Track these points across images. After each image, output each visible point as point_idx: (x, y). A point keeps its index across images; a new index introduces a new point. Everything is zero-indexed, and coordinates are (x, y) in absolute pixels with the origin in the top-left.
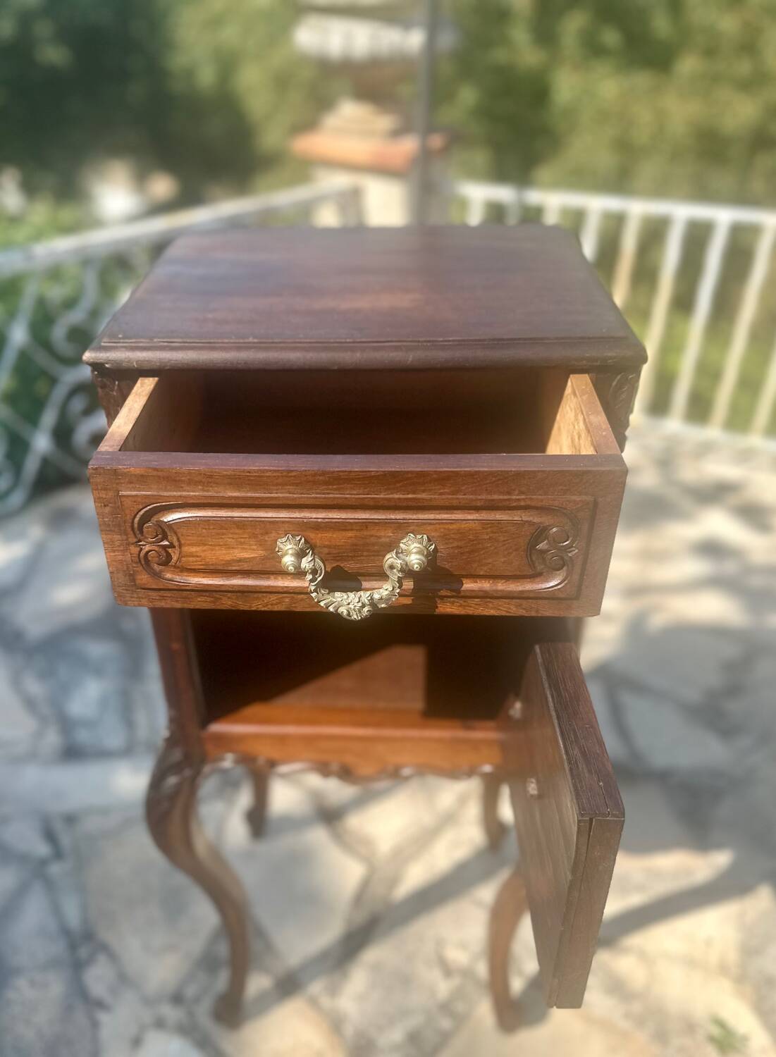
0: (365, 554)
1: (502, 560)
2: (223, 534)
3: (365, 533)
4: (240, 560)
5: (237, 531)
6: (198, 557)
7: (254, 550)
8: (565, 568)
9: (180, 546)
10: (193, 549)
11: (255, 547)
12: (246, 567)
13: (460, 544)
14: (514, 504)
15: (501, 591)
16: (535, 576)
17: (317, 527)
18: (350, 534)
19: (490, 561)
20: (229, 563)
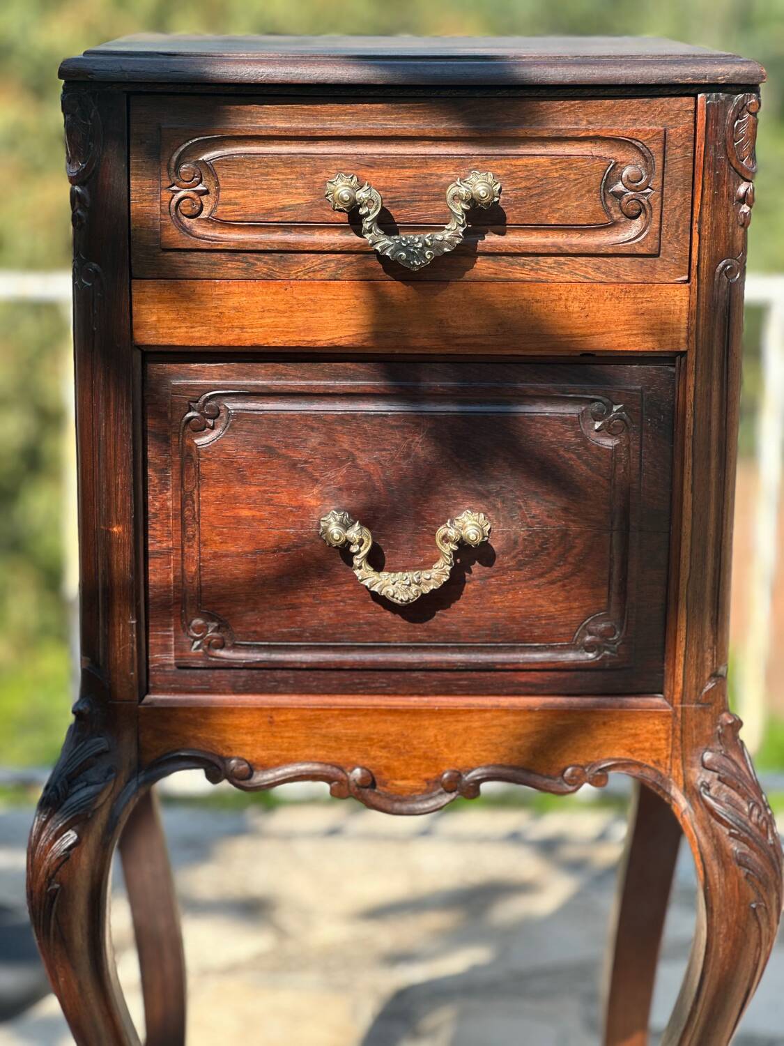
0: (425, 197)
1: (575, 204)
2: (268, 174)
3: (426, 171)
4: (283, 208)
5: (284, 171)
6: (236, 204)
7: (300, 194)
8: (642, 216)
9: (218, 191)
10: (233, 194)
11: (301, 191)
12: (289, 216)
13: (528, 184)
14: (583, 135)
15: (576, 245)
16: (612, 225)
17: (372, 164)
18: (408, 172)
19: (561, 205)
20: (270, 212)
